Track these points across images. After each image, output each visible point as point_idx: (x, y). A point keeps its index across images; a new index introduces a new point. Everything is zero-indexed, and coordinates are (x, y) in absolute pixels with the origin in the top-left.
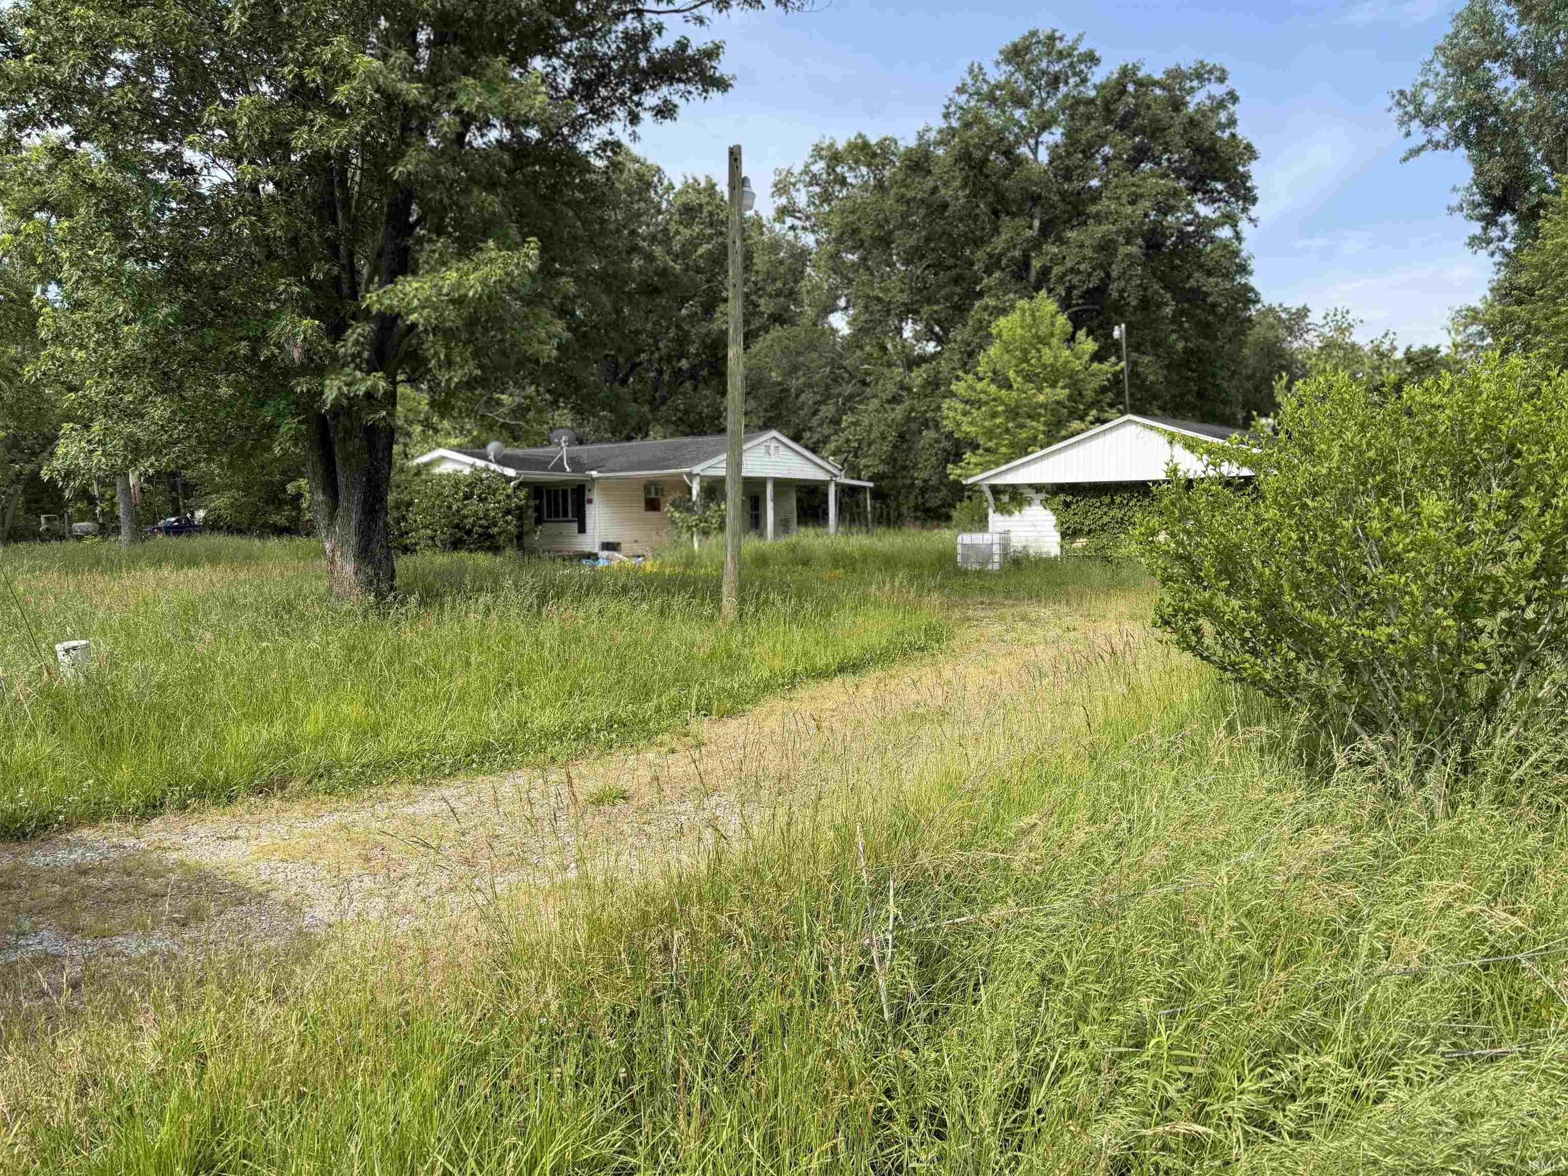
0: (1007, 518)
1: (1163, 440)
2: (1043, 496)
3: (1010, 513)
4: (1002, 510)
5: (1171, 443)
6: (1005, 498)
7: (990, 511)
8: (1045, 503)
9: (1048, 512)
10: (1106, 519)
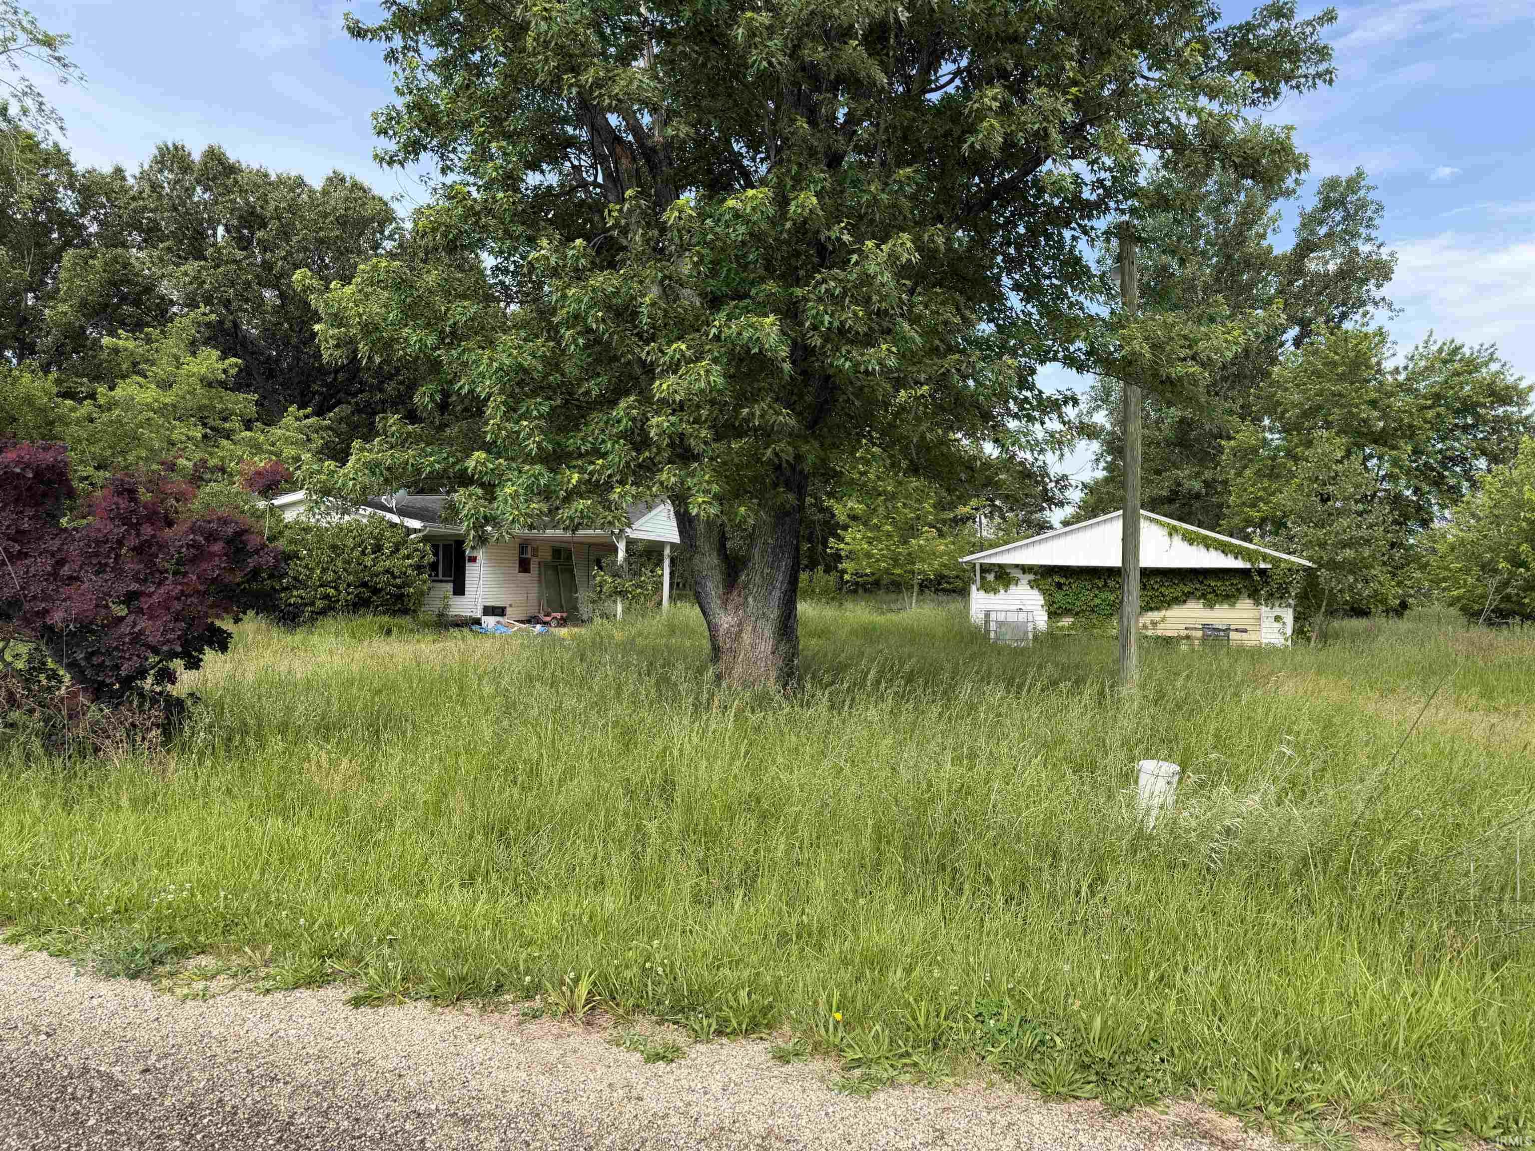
0: (992, 595)
1: (1164, 532)
2: (1031, 577)
3: (996, 591)
4: (986, 587)
5: (1170, 535)
6: (991, 577)
7: (974, 588)
8: (1032, 584)
9: (1035, 592)
10: (1097, 601)
